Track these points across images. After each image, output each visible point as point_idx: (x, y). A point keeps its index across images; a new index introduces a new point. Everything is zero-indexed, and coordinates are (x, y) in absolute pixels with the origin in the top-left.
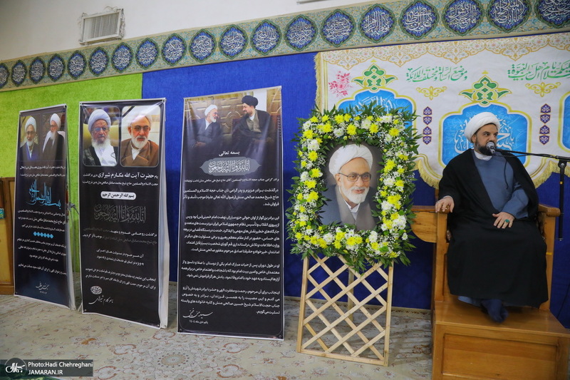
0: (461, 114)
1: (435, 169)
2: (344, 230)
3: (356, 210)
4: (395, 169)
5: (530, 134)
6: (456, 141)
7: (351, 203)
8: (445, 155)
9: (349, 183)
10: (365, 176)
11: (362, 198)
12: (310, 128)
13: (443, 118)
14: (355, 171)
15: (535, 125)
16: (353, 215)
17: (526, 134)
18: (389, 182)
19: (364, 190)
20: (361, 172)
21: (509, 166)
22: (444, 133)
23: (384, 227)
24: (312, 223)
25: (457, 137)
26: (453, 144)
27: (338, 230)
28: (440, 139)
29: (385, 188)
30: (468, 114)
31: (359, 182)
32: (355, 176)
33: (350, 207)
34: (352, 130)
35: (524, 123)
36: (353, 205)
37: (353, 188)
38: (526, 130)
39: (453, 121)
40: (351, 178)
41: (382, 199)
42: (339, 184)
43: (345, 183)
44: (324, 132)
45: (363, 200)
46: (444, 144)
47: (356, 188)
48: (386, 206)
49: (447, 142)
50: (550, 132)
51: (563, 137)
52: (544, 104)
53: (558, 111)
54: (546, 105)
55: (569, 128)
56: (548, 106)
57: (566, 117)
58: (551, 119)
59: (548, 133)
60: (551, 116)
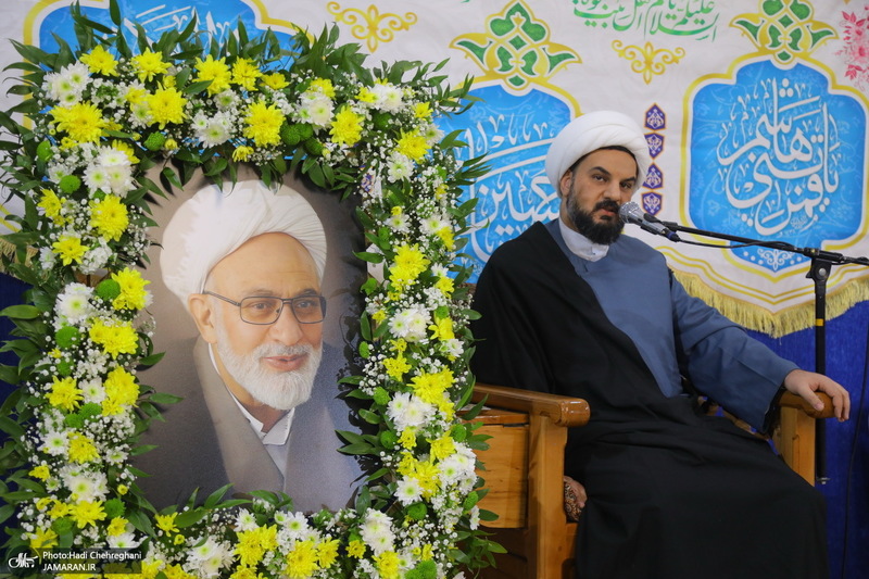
2: (266, 520)
3: (280, 435)
4: (427, 279)
7: (261, 411)
9: (247, 331)
10: (302, 303)
11: (299, 387)
12: (87, 98)
14: (265, 285)
16: (275, 454)
18: (410, 323)
19: (305, 356)
20: (290, 288)
23: (407, 492)
24: (130, 506)
27: (245, 521)
29: (400, 346)
31: (284, 328)
32: (266, 303)
33: (258, 425)
34: (265, 124)
36: (270, 416)
37: (263, 349)
40: (254, 311)
41: (392, 388)
42: (208, 334)
43: (230, 330)
44: (149, 120)
45: (306, 396)
47: (276, 351)
48: (408, 414)
50: (664, 184)
51: (691, 198)
52: (649, 105)
53: (681, 127)
54: (655, 107)
55: (701, 176)
56: (660, 111)
57: (695, 146)
58: (665, 147)
59: (660, 185)
60: (666, 140)
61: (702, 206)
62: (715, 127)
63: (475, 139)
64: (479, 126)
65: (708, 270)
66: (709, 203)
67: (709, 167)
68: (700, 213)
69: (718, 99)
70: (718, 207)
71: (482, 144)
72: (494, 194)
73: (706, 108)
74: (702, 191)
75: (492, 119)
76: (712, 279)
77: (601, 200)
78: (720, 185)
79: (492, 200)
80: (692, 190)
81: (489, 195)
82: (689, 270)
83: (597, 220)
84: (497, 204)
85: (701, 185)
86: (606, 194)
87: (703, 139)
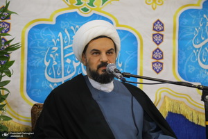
0: (54, 22)
1: (16, 107)
5: (142, 59)
6: (47, 64)
8: (30, 84)
13: (27, 26)
15: (147, 47)
17: (136, 58)
21: (136, 102)
22: (29, 49)
25: (48, 56)
26: (42, 67)
28: (23, 58)
30: (63, 24)
35: (134, 43)
38: (137, 53)
39: (42, 33)
46: (29, 67)
49: (35, 64)
50: (164, 57)
51: (179, 64)
52: (156, 20)
53: (172, 30)
54: (158, 21)
55: (184, 53)
56: (161, 23)
57: (180, 39)
58: (164, 40)
59: (162, 58)
60: (164, 36)
61: (185, 67)
62: (191, 30)
63: (63, 37)
64: (66, 31)
65: (189, 99)
66: (189, 66)
67: (188, 49)
68: (184, 71)
69: (193, 16)
70: (194, 68)
71: (67, 39)
72: (74, 63)
73: (186, 21)
74: (184, 61)
75: (72, 28)
76: (192, 104)
77: (99, 63)
78: (195, 58)
79: (73, 66)
80: (179, 60)
81: (71, 64)
82: (179, 99)
83: (100, 72)
84: (75, 68)
85: (184, 58)
86: (101, 60)
87: (184, 36)
